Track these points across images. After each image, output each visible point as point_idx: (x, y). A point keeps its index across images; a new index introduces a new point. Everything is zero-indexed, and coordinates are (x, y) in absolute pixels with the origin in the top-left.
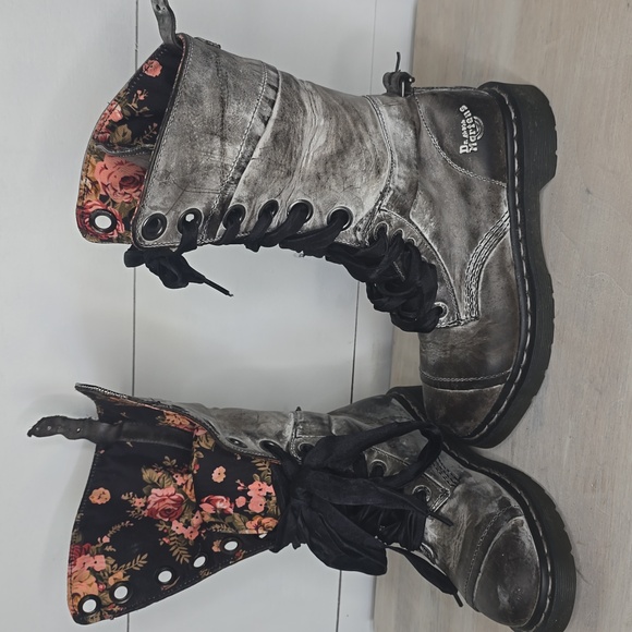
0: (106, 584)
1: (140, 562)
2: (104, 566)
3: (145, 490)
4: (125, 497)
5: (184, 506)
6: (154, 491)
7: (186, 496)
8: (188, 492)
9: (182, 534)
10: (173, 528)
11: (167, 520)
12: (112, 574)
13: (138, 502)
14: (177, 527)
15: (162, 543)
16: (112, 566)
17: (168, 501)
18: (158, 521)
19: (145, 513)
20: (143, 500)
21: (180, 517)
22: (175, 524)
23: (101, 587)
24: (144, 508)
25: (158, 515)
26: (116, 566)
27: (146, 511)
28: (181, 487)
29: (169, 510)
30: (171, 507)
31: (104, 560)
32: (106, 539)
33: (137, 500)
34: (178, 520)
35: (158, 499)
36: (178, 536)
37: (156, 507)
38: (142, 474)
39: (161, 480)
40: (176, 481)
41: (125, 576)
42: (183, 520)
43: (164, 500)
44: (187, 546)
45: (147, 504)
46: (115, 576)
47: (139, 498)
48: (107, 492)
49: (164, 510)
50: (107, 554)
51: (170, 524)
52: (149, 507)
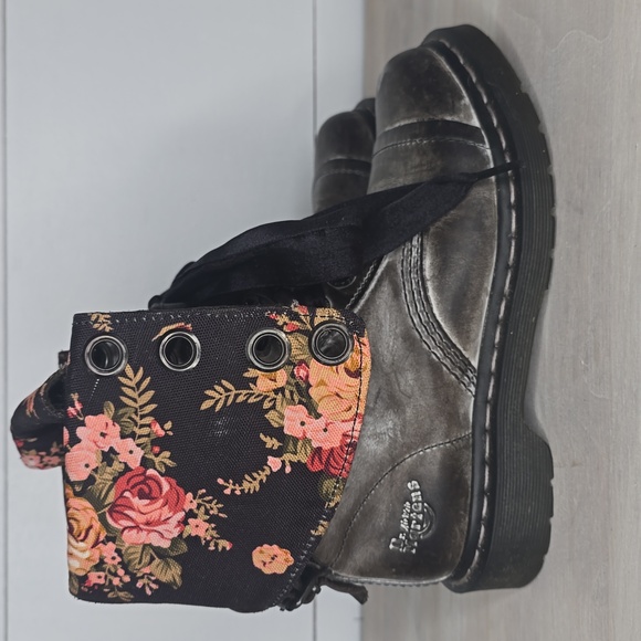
0: (293, 375)
1: (218, 396)
2: (288, 411)
3: (184, 548)
4: (225, 544)
5: (111, 498)
6: (166, 544)
7: (102, 519)
8: (97, 525)
9: (123, 436)
10: (139, 452)
11: (151, 472)
12: (276, 391)
13: (200, 528)
14: (130, 452)
15: (168, 425)
16: (273, 407)
17: (140, 519)
18: (168, 473)
19: (190, 502)
20: (190, 530)
21: (121, 474)
22: (135, 462)
23: (302, 373)
24: (191, 514)
25: (166, 487)
26: (266, 405)
27: (187, 507)
28: (108, 539)
29: (142, 496)
30: (136, 501)
31: (286, 423)
32: (274, 463)
33: (202, 534)
34: (127, 469)
35: (159, 528)
36: (133, 436)
37: (166, 512)
38: (182, 576)
39: (146, 559)
40: (118, 551)
41: (254, 380)
42: (117, 467)
43: (148, 524)
44: (119, 405)
45: (184, 522)
46: (273, 385)
47: (197, 538)
48: (257, 563)
49: (153, 499)
50: (278, 433)
51: (146, 463)
52: (181, 515)
